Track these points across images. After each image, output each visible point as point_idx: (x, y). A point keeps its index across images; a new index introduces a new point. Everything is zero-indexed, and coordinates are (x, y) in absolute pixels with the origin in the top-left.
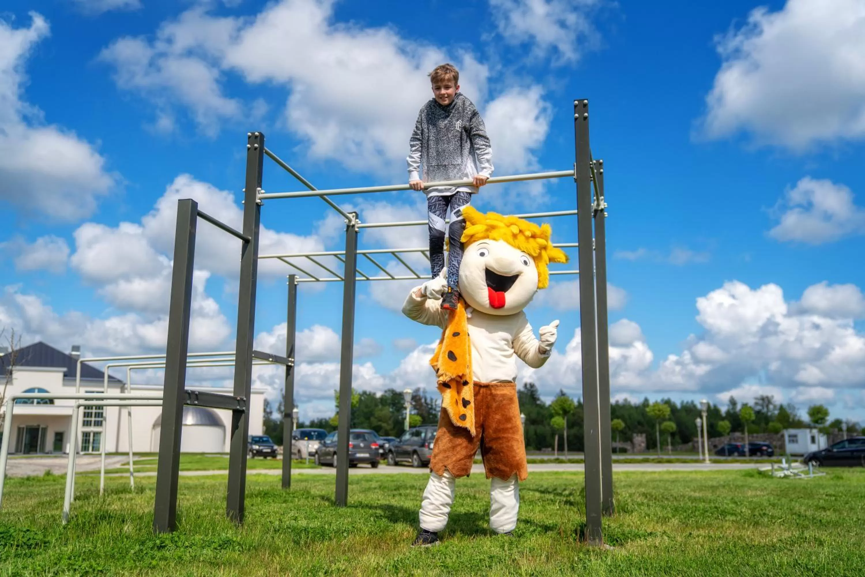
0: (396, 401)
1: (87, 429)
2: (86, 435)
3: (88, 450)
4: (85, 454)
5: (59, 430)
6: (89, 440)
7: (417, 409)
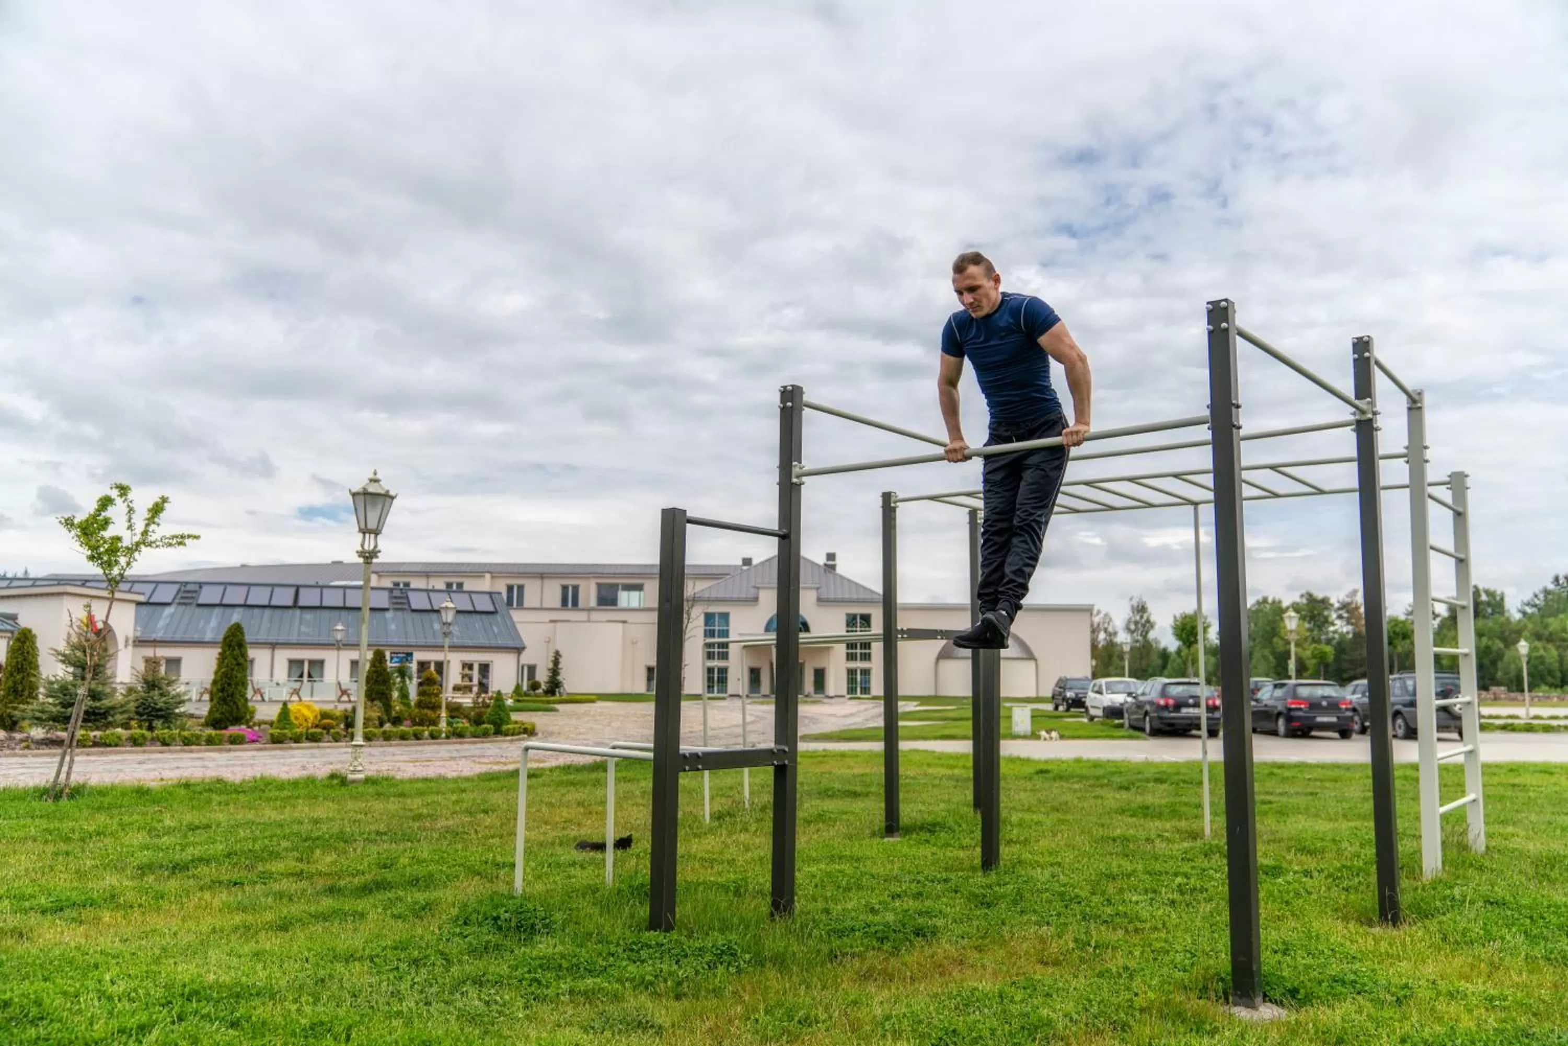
0: (1316, 612)
1: (853, 665)
2: (851, 672)
3: (856, 693)
4: (851, 698)
5: (819, 665)
6: (856, 679)
7: (1352, 624)
